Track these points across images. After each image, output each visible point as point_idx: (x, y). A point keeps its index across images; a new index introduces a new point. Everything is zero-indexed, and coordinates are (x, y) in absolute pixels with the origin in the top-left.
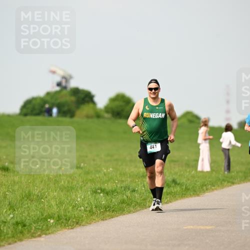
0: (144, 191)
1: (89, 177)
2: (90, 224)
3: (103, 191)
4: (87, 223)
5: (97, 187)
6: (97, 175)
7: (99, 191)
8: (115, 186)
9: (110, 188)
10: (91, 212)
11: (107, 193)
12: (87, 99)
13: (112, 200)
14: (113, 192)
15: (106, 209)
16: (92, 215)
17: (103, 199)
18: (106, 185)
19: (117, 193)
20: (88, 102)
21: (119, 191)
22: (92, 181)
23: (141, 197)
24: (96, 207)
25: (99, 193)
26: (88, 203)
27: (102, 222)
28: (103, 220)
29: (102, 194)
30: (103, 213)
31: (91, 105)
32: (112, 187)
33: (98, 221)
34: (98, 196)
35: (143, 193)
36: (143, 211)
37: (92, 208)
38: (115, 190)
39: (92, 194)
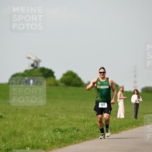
0: (84, 130)
1: (51, 122)
2: (52, 150)
3: (59, 130)
4: (50, 150)
5: (56, 128)
6: (56, 121)
7: (57, 130)
8: (67, 127)
9: (64, 129)
10: (53, 143)
11: (62, 132)
12: (50, 74)
13: (65, 136)
14: (65, 131)
15: (61, 141)
16: (53, 145)
17: (59, 135)
18: (61, 126)
19: (68, 131)
20: (50, 76)
21: (69, 130)
22: (53, 124)
23: (83, 134)
24: (55, 140)
25: (57, 132)
26: (50, 138)
27: (59, 149)
28: (59, 148)
29: (59, 132)
30: (60, 144)
31: (52, 78)
32: (65, 127)
33: (57, 149)
34: (56, 133)
35: (84, 132)
36: (84, 142)
37: (53, 141)
38: (67, 130)
39: (53, 132)
